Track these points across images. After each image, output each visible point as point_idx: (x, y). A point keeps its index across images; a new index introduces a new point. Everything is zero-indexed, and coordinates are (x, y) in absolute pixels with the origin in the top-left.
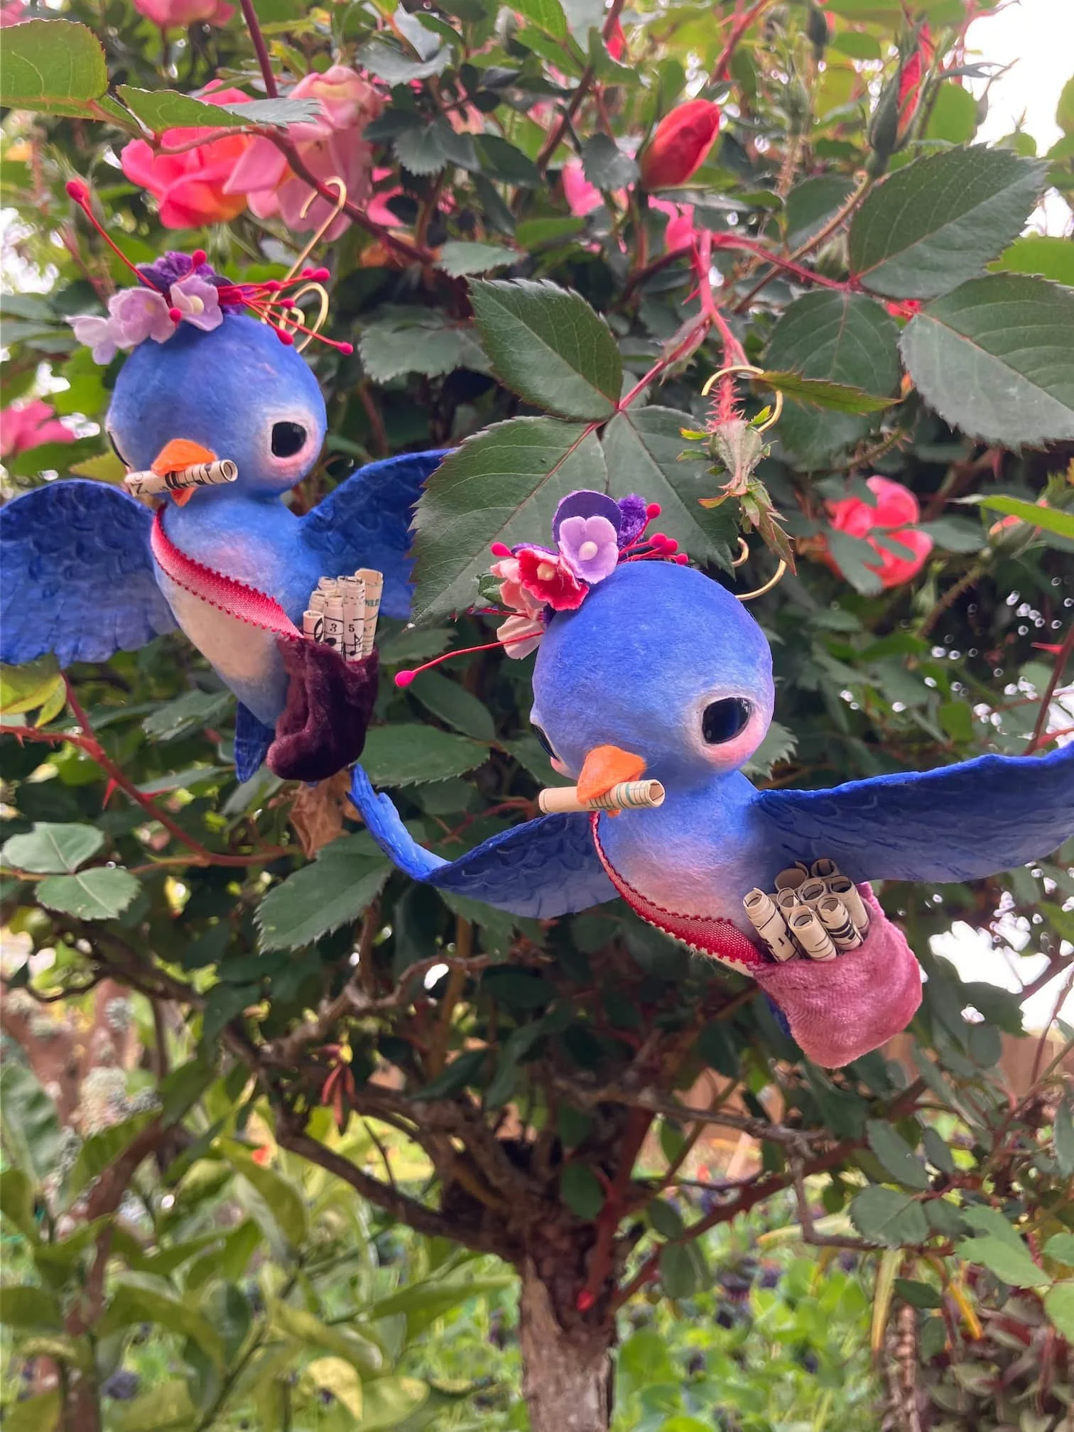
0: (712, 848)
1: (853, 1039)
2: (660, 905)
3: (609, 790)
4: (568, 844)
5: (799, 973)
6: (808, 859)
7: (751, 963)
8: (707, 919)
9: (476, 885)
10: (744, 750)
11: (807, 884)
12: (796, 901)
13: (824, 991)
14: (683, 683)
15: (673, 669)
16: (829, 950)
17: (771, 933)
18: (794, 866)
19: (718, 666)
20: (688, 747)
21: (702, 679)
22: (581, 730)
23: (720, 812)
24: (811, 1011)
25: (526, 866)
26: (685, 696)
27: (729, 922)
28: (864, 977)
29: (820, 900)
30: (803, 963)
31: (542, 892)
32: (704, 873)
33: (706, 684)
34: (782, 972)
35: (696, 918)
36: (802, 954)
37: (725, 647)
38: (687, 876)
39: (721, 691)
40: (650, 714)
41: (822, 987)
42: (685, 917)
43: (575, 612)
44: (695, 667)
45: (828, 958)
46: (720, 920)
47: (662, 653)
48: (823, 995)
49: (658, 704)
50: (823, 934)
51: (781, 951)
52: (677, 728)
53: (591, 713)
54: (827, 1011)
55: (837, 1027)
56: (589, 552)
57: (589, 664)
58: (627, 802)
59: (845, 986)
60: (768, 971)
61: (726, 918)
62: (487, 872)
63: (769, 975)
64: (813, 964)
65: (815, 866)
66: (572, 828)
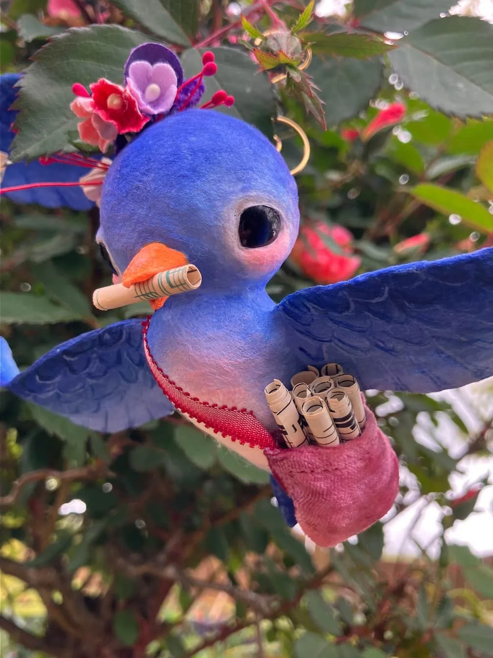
0: (241, 344)
1: (347, 521)
2: (193, 395)
3: (152, 276)
4: (125, 356)
5: (308, 457)
6: (320, 363)
7: (267, 449)
8: (234, 408)
9: (51, 393)
10: (273, 257)
11: (318, 381)
12: (308, 393)
13: (328, 474)
14: (225, 187)
15: (216, 173)
16: (333, 437)
17: (286, 419)
18: (307, 369)
19: (255, 176)
20: (224, 247)
21: (240, 186)
22: (133, 230)
23: (249, 315)
24: (316, 494)
25: (90, 376)
26: (225, 197)
27: (251, 413)
28: (360, 464)
29: (328, 393)
30: (311, 448)
31: (106, 404)
32: (233, 365)
33: (243, 190)
34: (294, 456)
35: (224, 407)
36: (311, 441)
37: (261, 163)
38: (218, 367)
39: (258, 198)
40: (193, 211)
41: (326, 471)
42: (214, 406)
43: (138, 134)
44: (235, 173)
45: (332, 445)
46: (244, 410)
47: (207, 159)
48: (326, 478)
49: (200, 202)
50: (330, 422)
51: (294, 438)
52: (216, 226)
53: (142, 212)
54: (329, 493)
55: (336, 509)
56: (153, 91)
57: (143, 169)
58: (166, 285)
59: (344, 471)
60: (281, 456)
61: (248, 410)
62: (58, 379)
63: (282, 460)
64: (320, 450)
65: (324, 368)
66: (129, 340)
